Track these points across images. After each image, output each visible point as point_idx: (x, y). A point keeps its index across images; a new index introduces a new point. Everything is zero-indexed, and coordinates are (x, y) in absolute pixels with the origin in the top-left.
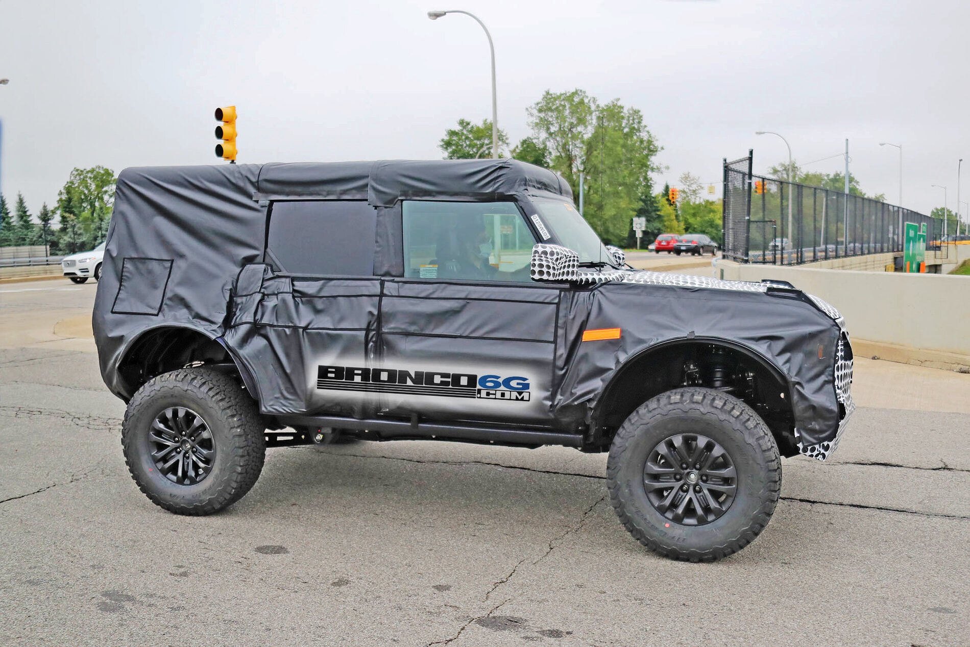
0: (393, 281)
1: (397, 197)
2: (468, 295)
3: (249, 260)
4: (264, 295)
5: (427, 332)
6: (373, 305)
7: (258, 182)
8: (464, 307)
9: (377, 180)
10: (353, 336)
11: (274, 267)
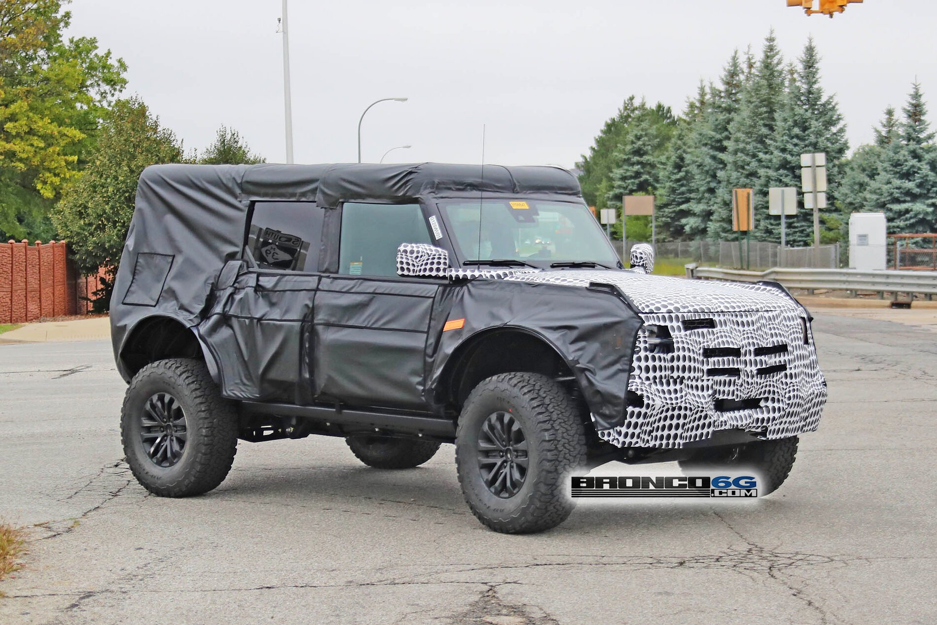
0: (328, 277)
1: (339, 199)
2: (375, 290)
3: (232, 256)
4: (236, 288)
5: (343, 323)
6: (310, 299)
7: (241, 183)
8: (371, 300)
9: (325, 183)
10: (292, 326)
11: (250, 263)
